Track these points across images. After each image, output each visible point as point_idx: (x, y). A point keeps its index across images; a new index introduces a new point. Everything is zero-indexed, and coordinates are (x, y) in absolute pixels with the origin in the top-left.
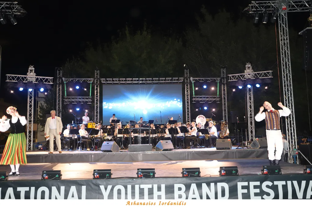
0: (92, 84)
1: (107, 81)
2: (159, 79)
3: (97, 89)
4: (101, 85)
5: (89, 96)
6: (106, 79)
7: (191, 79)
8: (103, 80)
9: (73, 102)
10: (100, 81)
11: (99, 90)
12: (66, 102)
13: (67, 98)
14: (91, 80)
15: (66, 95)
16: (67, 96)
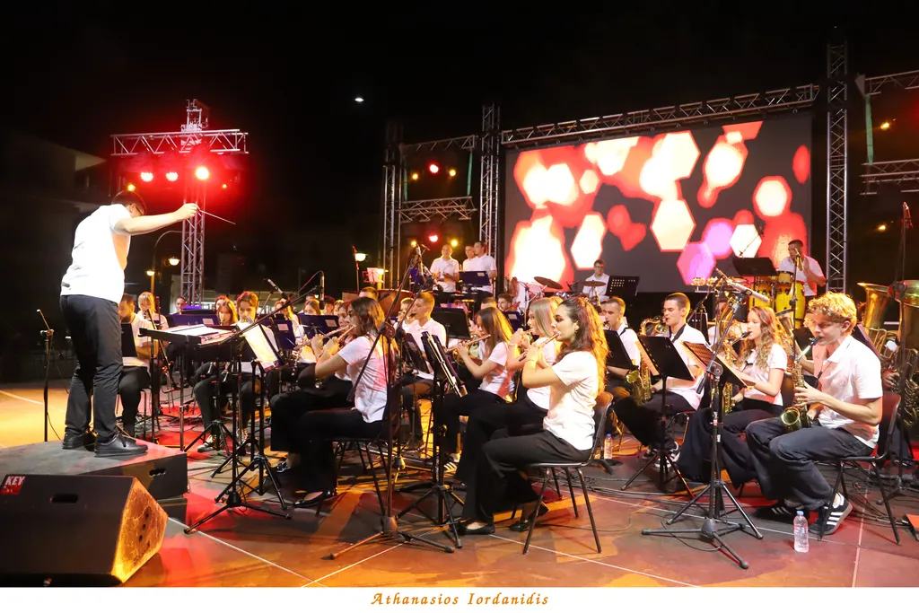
0: (473, 152)
1: (519, 136)
2: (704, 104)
3: (487, 168)
6: (515, 133)
7: (860, 81)
8: (506, 136)
9: (422, 216)
12: (405, 218)
14: (470, 142)
15: (406, 197)
16: (408, 200)
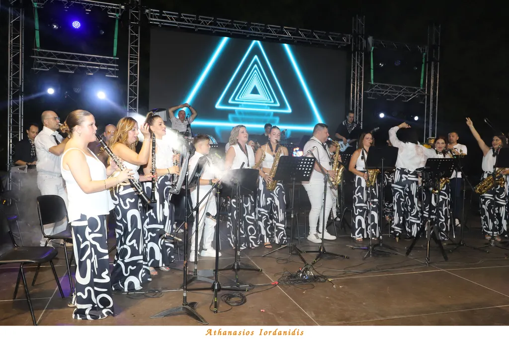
0: (120, 19)
1: (164, 17)
2: (297, 30)
3: (134, 37)
4: (147, 28)
5: (112, 55)
6: (161, 14)
7: (370, 39)
8: (152, 15)
9: (64, 67)
11: (139, 41)
12: (40, 65)
13: (41, 54)
14: (115, 11)
15: (38, 45)
16: (41, 47)
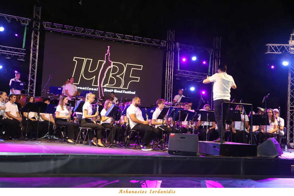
0: (28, 26)
1: (54, 27)
2: (134, 37)
3: (35, 38)
4: (43, 32)
5: (22, 48)
6: (52, 24)
7: (178, 44)
8: (46, 25)
10: (42, 26)
11: (38, 40)
14: (26, 21)
